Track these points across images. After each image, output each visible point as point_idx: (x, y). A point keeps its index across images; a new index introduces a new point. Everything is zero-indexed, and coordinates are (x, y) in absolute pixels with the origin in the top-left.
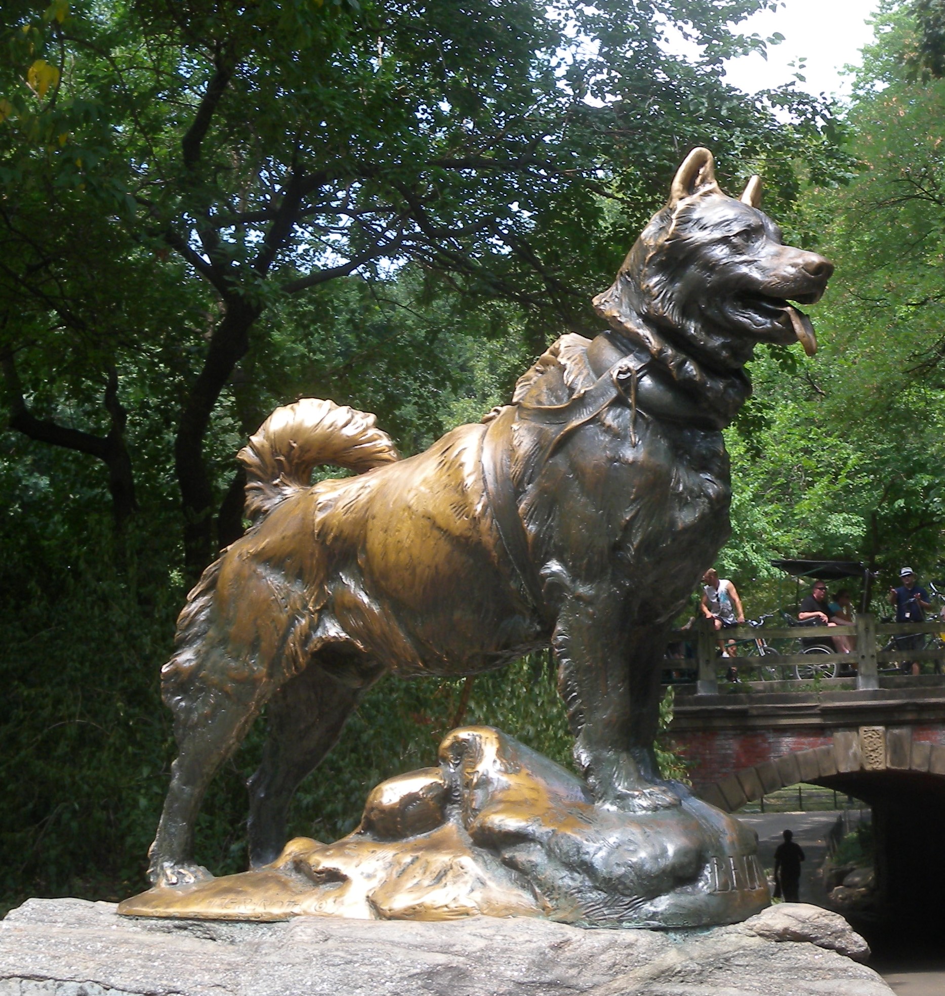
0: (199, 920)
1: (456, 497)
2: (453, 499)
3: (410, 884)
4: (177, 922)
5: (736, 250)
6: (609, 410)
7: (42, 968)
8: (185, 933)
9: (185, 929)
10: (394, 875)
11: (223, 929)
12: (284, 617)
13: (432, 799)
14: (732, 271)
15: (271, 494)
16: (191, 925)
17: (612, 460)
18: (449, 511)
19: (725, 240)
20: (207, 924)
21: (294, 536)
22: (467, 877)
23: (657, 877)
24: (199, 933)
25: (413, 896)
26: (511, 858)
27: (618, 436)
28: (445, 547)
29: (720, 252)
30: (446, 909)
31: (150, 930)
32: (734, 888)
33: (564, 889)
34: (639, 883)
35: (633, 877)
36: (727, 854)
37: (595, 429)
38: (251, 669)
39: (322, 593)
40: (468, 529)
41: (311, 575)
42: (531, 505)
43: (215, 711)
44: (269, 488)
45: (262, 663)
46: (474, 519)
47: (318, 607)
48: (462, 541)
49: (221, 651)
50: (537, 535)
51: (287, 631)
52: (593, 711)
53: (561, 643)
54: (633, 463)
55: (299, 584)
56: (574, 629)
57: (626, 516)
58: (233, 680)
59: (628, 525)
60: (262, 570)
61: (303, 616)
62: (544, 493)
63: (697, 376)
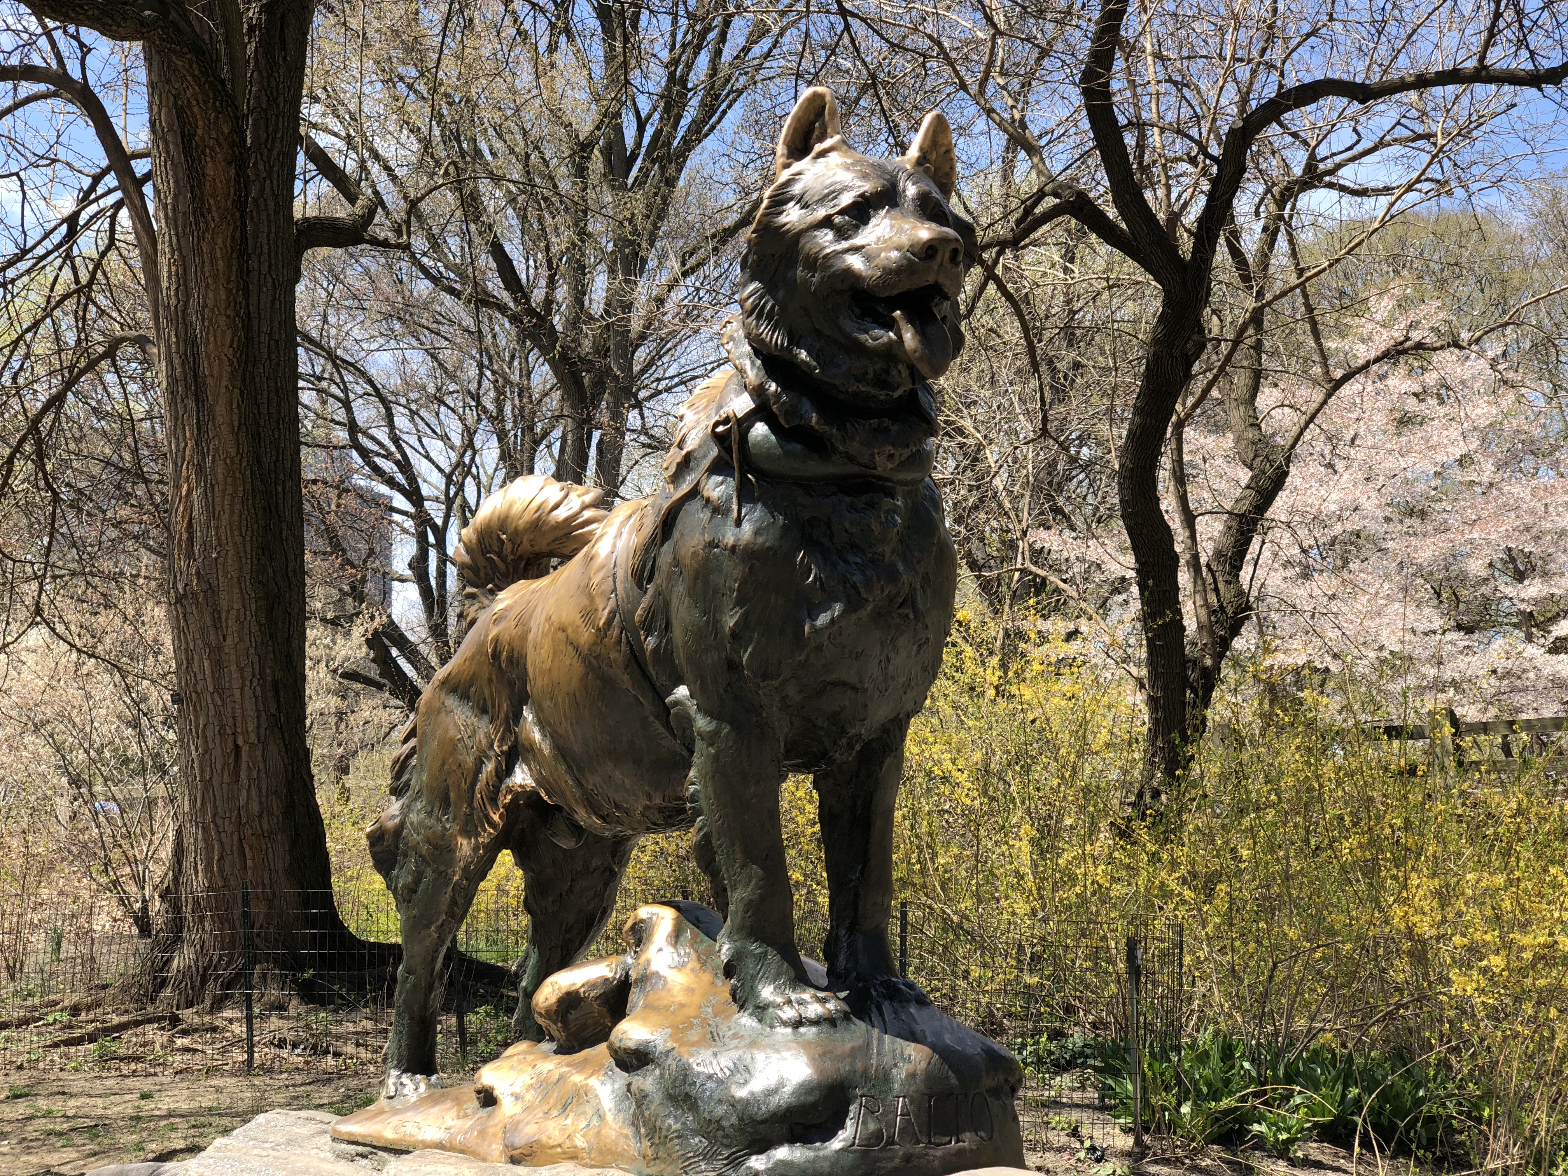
0: (375, 1147)
1: (583, 602)
2: (582, 606)
4: (360, 1149)
5: (842, 233)
6: (709, 477)
8: (364, 1162)
9: (366, 1157)
10: (538, 1100)
12: (470, 760)
13: (596, 998)
14: (831, 266)
15: (486, 602)
16: (371, 1153)
17: (713, 544)
18: (579, 620)
19: (826, 222)
20: (380, 1153)
21: (473, 658)
22: (587, 1107)
23: (764, 1122)
24: (375, 1164)
25: (537, 1127)
27: (718, 510)
28: (578, 668)
29: (826, 239)
30: (559, 1149)
32: (893, 1143)
33: (664, 1133)
34: (740, 1130)
35: (734, 1120)
36: (895, 1093)
37: (696, 505)
38: (444, 827)
39: (508, 729)
40: (595, 643)
41: (493, 706)
42: (648, 610)
43: (417, 881)
44: (484, 595)
45: (454, 819)
46: (599, 629)
47: (505, 748)
48: (594, 661)
49: (419, 805)
50: (656, 650)
51: (475, 779)
52: (734, 888)
53: (693, 795)
54: (733, 548)
55: (486, 719)
56: (702, 776)
57: (730, 621)
58: (428, 841)
59: (735, 635)
60: (451, 702)
61: (489, 758)
62: (658, 593)
63: (814, 420)
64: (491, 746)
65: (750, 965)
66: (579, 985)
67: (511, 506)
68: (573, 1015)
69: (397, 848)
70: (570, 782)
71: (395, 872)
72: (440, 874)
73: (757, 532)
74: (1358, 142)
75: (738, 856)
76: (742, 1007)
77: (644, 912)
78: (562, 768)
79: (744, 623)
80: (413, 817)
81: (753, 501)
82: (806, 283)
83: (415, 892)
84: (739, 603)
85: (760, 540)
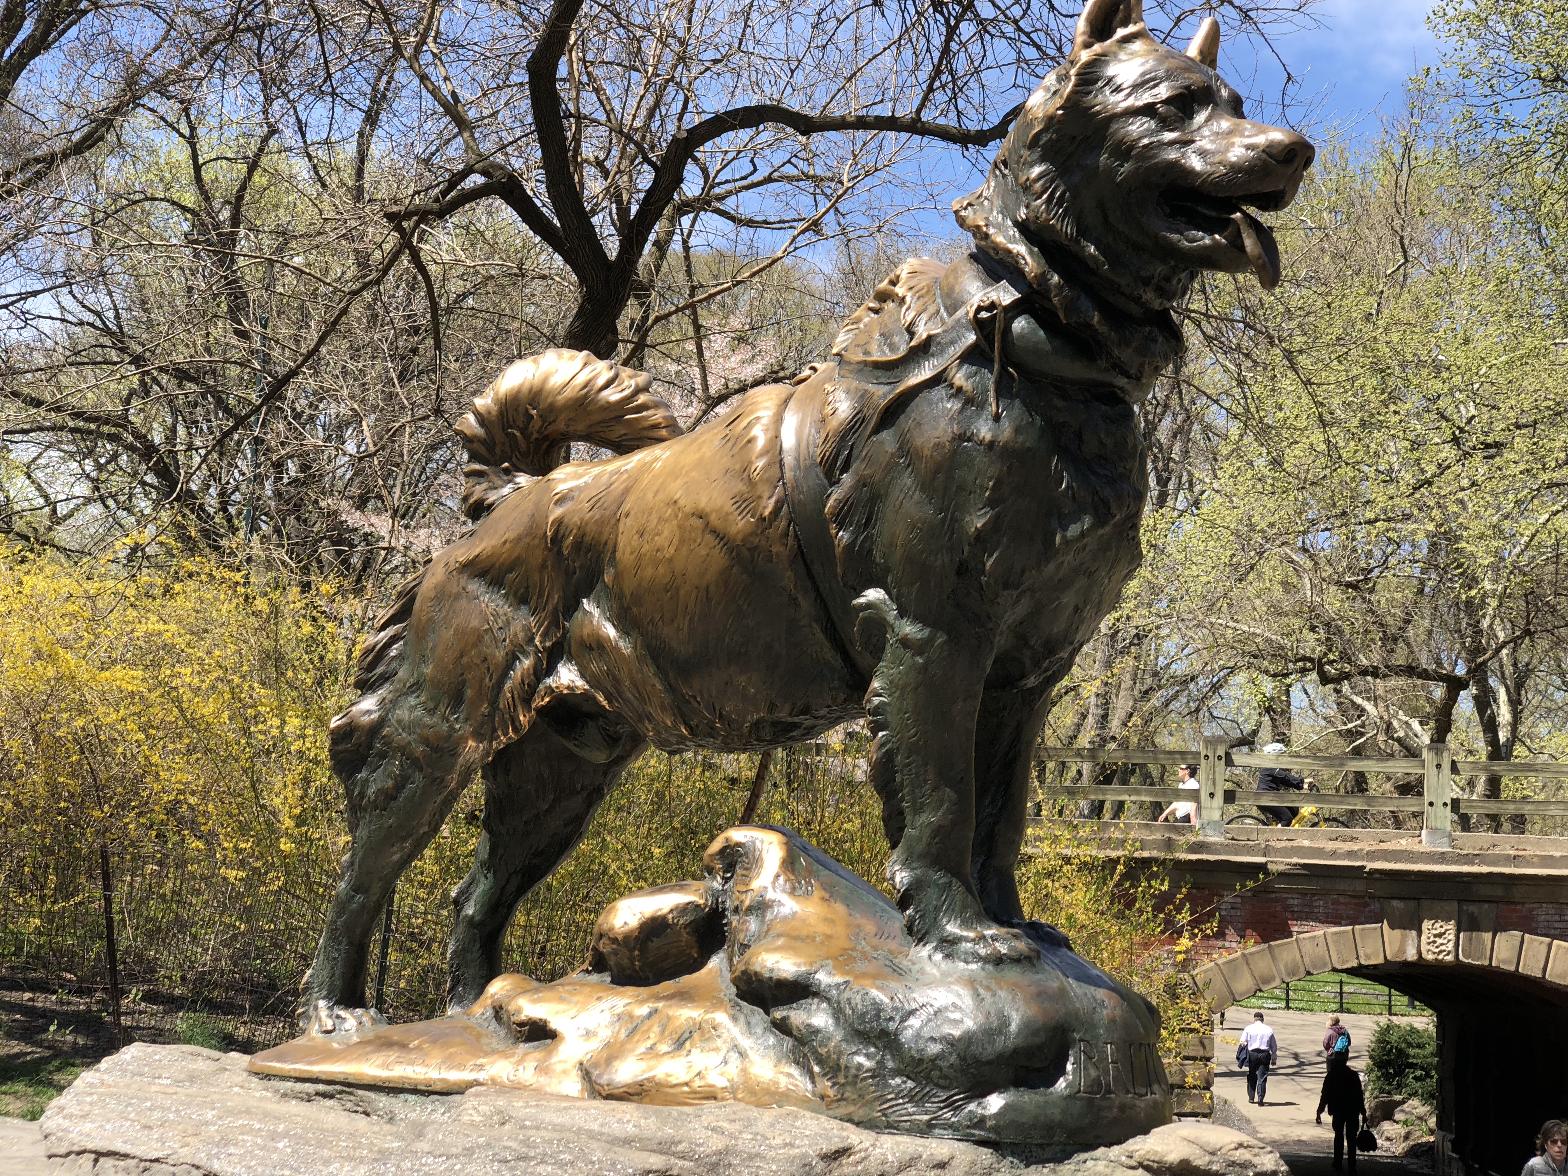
0: (350, 1085)
1: (740, 487)
2: (735, 490)
3: (642, 1048)
4: (321, 1087)
5: (1166, 124)
6: (960, 365)
7: (125, 1142)
8: (330, 1103)
9: (331, 1097)
10: (623, 1035)
11: (382, 1101)
12: (500, 654)
13: (686, 926)
15: (500, 483)
16: (341, 1092)
17: (962, 438)
18: (729, 507)
19: (1148, 110)
20: (360, 1092)
22: (719, 1042)
23: (989, 1063)
24: (349, 1105)
25: (643, 1065)
26: (785, 1019)
27: (972, 402)
28: (719, 559)
30: (686, 1089)
31: (284, 1095)
32: (1109, 1092)
33: (853, 1071)
34: (962, 1071)
35: (953, 1059)
36: (1102, 1039)
37: (939, 392)
38: (451, 727)
39: (555, 623)
40: (753, 534)
41: (540, 596)
42: (844, 502)
43: (400, 786)
44: (495, 473)
45: (466, 720)
46: (762, 519)
47: (548, 644)
48: (745, 552)
49: (412, 700)
50: (850, 546)
51: (504, 676)
52: (917, 810)
53: (877, 707)
54: (991, 445)
55: (524, 609)
56: (892, 686)
57: (978, 521)
58: (426, 742)
59: (980, 537)
60: (475, 586)
61: (526, 654)
62: (861, 483)
63: (1096, 319)
64: (531, 640)
65: (931, 897)
66: (666, 910)
67: (545, 380)
68: (655, 943)
69: (370, 747)
70: (659, 686)
71: (362, 775)
72: (434, 780)
73: (1017, 430)
74: (752, 173)
75: (930, 777)
76: (921, 939)
77: (738, 835)
78: (650, 671)
79: (994, 526)
80: (403, 713)
81: (1011, 397)
82: (1111, 172)
83: (395, 799)
84: (991, 503)
85: (1020, 439)
